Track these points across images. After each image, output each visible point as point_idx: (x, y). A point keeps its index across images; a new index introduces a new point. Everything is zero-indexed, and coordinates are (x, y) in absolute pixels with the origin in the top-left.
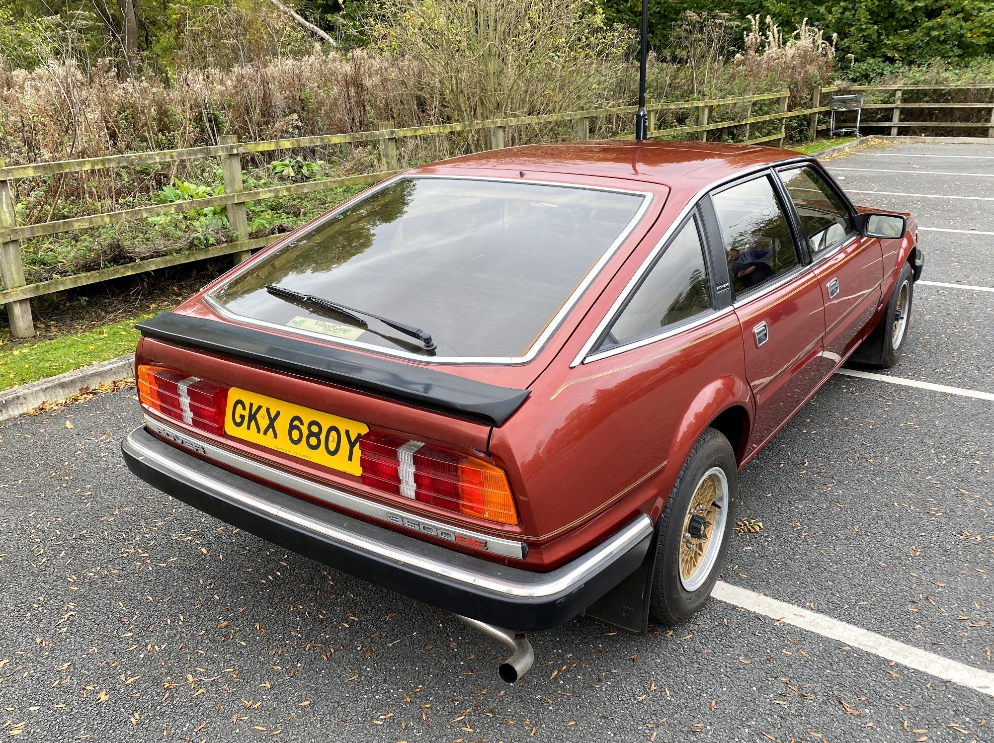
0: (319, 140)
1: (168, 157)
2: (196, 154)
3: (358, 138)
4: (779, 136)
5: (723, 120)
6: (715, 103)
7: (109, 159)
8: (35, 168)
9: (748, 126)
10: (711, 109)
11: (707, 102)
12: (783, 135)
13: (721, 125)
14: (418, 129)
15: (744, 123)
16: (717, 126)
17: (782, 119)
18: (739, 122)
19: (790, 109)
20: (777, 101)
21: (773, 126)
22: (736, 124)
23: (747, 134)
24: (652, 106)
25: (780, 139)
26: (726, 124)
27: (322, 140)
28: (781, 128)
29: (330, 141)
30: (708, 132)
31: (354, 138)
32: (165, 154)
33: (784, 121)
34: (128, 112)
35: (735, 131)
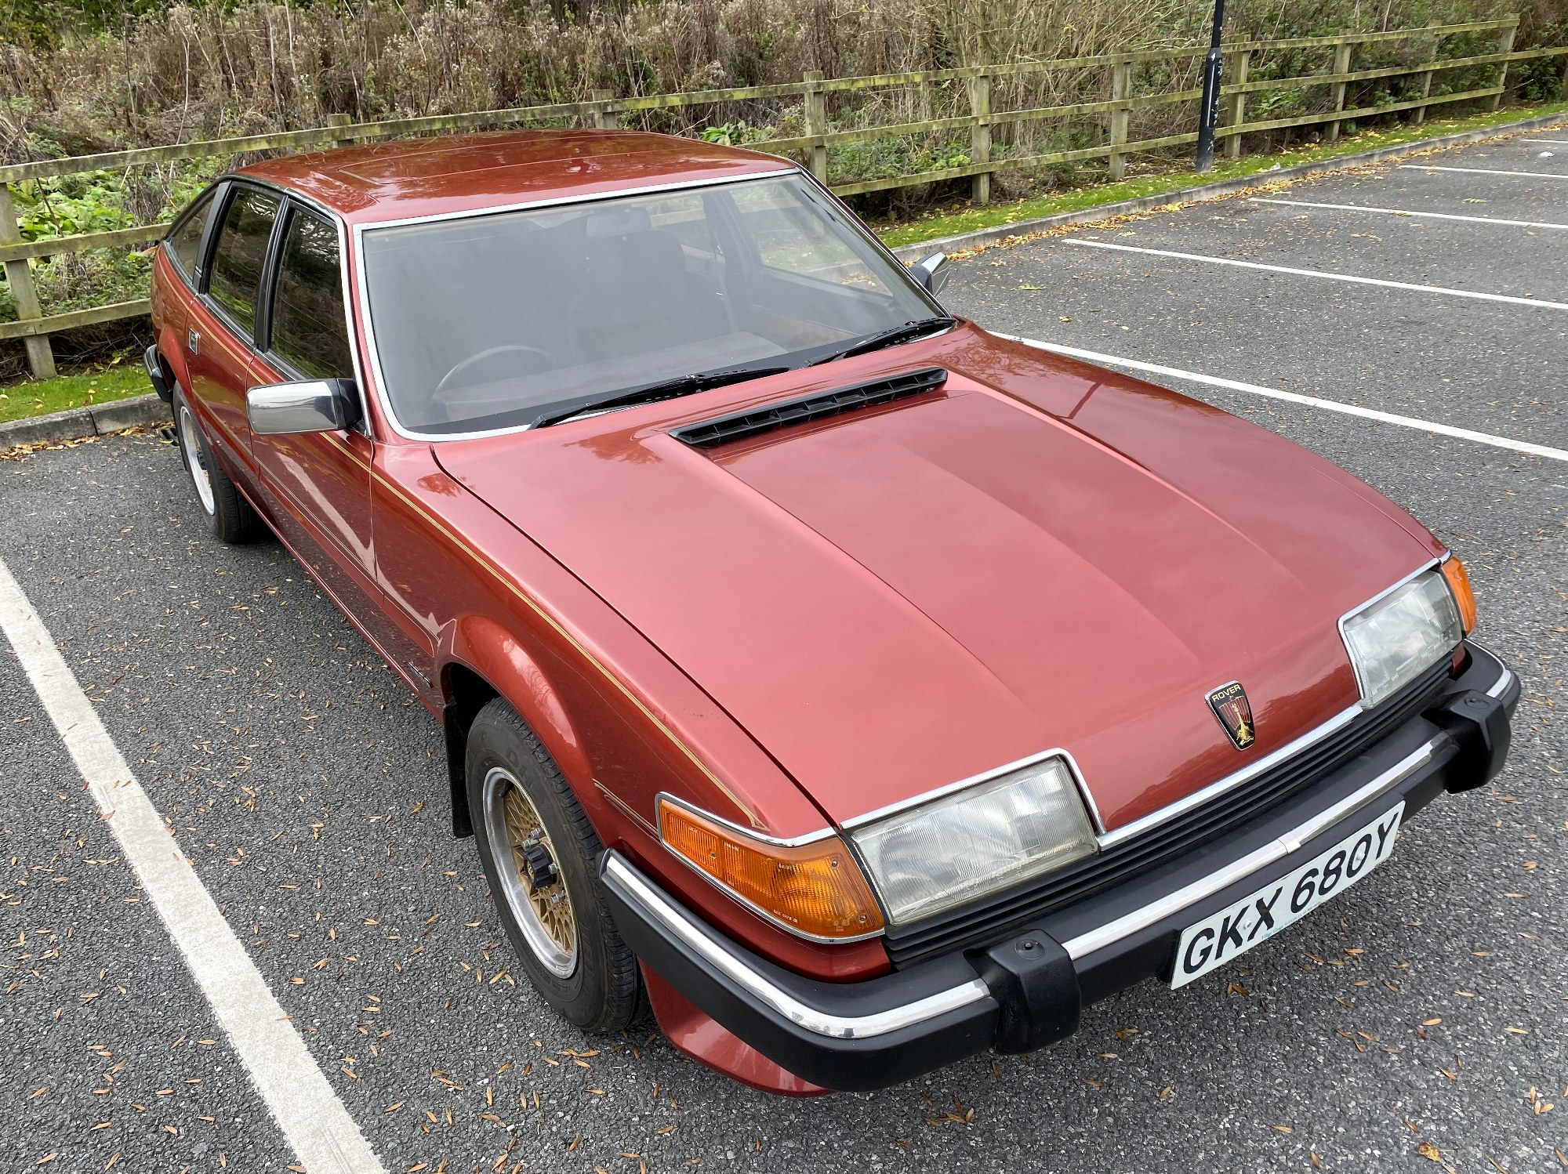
0: (717, 95)
1: (529, 115)
2: (562, 112)
3: (770, 93)
4: (1492, 92)
5: (1379, 65)
6: (1365, 38)
7: (462, 117)
8: (382, 126)
9: (1429, 76)
10: (1357, 49)
11: (1351, 36)
12: (1501, 89)
13: (1373, 74)
14: (857, 80)
15: (1420, 69)
16: (1366, 75)
17: (1503, 63)
18: (1410, 68)
19: (1517, 48)
20: (1494, 35)
21: (1483, 75)
22: (1403, 72)
23: (1427, 88)
24: (1245, 45)
25: (1494, 96)
26: (1384, 73)
27: (722, 95)
28: (1498, 78)
29: (732, 96)
30: (1349, 84)
31: (765, 93)
32: (525, 111)
33: (1506, 66)
34: (532, 63)
35: (1402, 84)
